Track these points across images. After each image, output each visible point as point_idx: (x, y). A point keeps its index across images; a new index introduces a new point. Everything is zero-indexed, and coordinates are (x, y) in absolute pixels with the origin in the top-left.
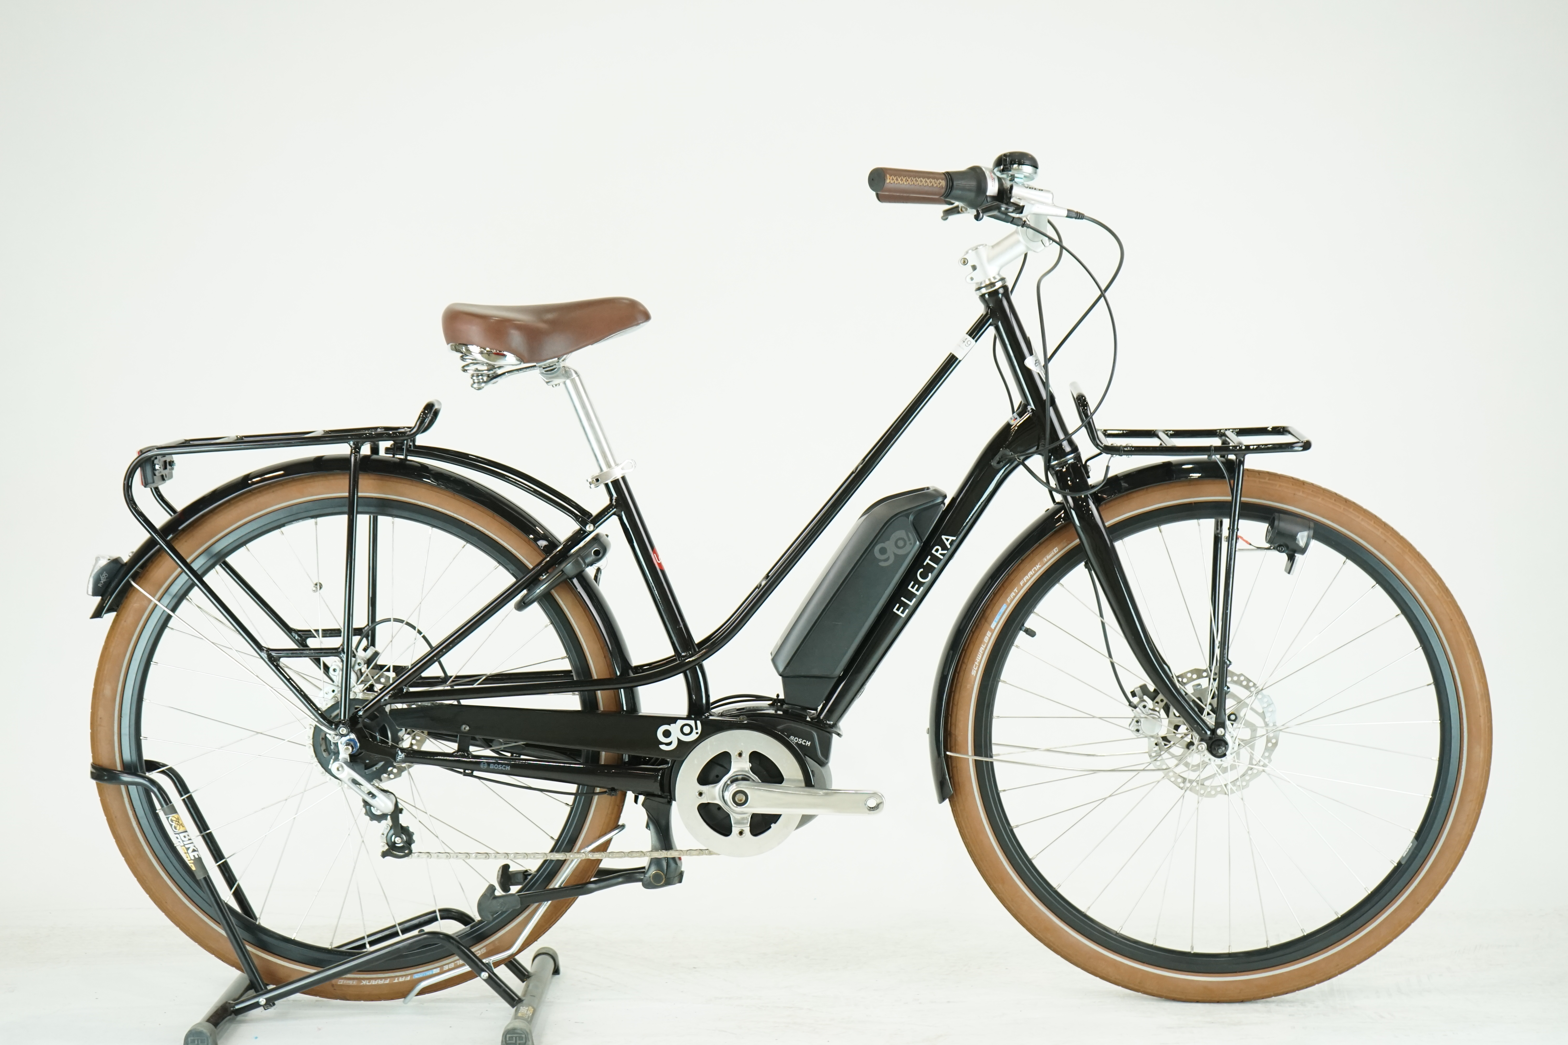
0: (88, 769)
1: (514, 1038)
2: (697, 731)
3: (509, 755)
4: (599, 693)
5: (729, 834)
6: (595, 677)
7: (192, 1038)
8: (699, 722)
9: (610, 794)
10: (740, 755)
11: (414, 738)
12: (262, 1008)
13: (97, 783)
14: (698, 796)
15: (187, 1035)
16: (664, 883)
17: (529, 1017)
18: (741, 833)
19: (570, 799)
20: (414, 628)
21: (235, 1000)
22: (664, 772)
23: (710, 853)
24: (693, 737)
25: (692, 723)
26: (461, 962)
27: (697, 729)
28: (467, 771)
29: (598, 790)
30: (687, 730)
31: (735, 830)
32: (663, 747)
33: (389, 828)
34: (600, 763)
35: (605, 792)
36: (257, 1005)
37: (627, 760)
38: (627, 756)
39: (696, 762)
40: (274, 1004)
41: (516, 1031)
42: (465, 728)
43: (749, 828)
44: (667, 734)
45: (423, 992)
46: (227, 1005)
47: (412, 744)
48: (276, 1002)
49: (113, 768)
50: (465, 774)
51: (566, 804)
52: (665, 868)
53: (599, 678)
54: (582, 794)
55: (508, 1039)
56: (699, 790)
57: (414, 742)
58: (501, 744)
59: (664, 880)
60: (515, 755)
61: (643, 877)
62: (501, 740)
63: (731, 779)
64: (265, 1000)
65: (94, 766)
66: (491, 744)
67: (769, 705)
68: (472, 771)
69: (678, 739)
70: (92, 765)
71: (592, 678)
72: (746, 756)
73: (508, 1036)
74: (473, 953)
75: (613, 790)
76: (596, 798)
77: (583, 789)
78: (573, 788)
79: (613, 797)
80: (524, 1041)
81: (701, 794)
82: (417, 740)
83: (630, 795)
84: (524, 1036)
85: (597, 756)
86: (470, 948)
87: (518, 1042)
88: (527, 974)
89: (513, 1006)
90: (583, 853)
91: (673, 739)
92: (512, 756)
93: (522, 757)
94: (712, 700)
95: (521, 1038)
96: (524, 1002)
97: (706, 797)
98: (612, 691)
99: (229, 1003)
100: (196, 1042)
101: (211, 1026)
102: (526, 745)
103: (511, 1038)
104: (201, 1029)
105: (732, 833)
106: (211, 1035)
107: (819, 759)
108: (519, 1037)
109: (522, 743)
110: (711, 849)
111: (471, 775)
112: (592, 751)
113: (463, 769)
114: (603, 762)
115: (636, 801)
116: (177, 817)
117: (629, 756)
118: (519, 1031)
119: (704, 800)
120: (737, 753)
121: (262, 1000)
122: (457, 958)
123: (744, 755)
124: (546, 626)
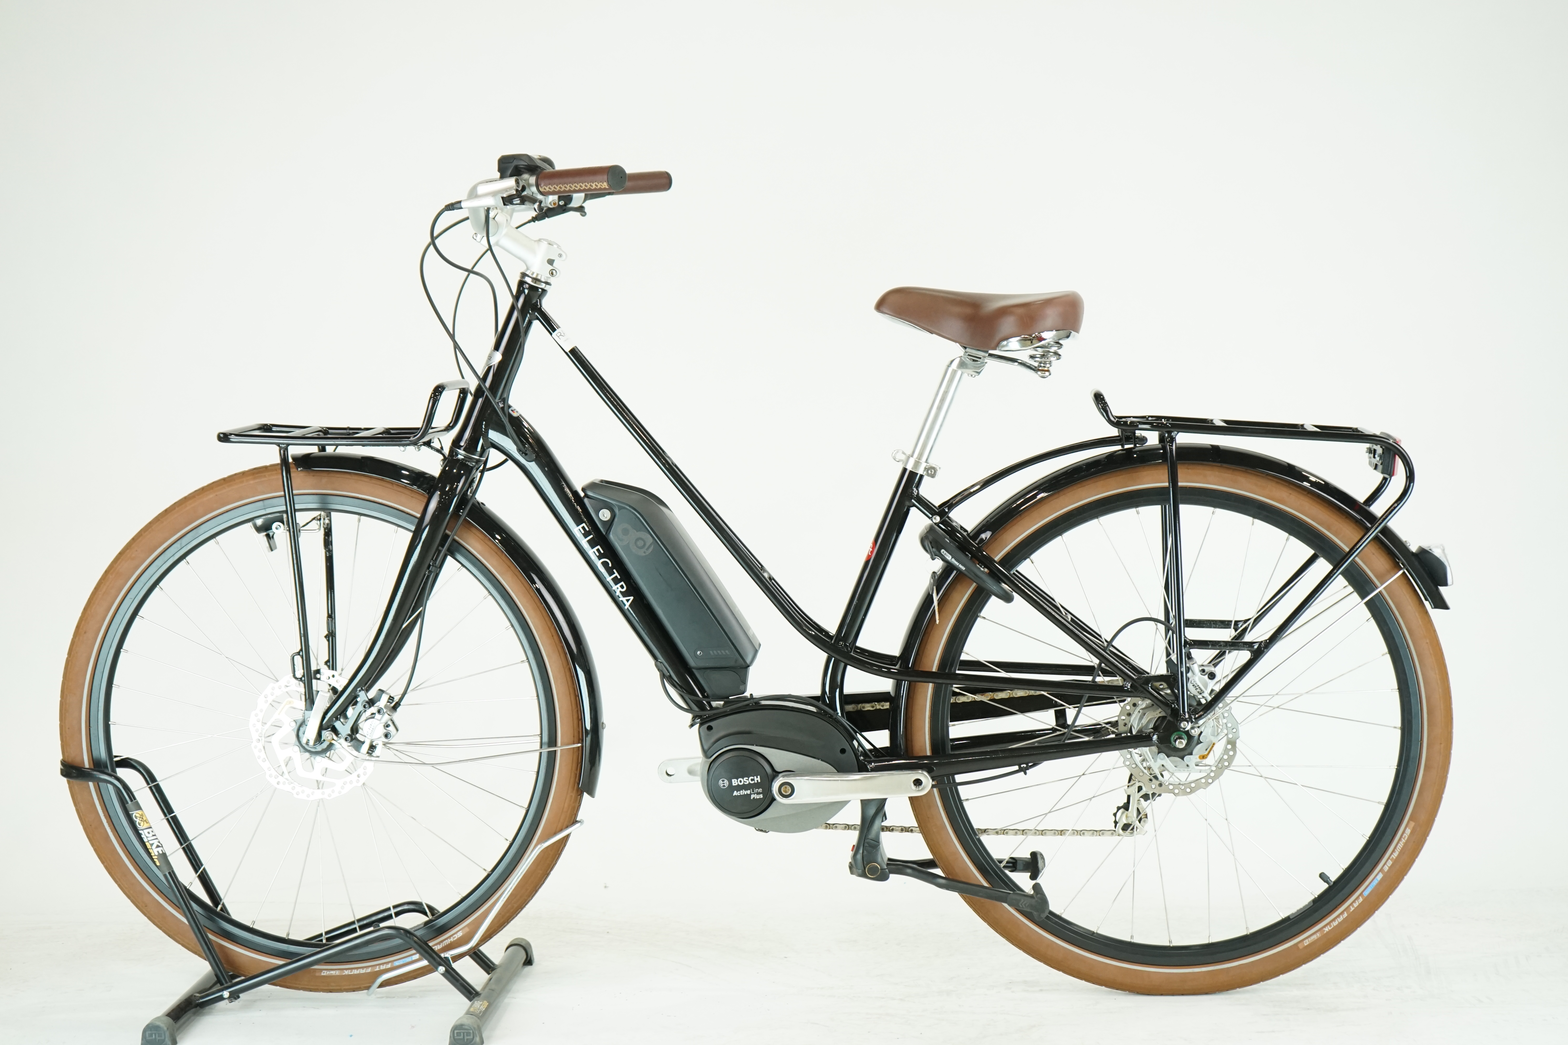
0: (59, 766)
1: (462, 1034)
7: (150, 1032)
12: (227, 1001)
13: (67, 781)
15: (144, 1029)
17: (480, 1012)
21: (200, 992)
26: (417, 956)
36: (221, 998)
40: (239, 997)
41: (463, 1027)
45: (384, 984)
46: (193, 998)
48: (241, 995)
49: (82, 766)
55: (456, 1035)
64: (228, 994)
65: (64, 763)
70: (61, 762)
73: (456, 1031)
74: (430, 948)
80: (472, 1037)
84: (471, 1032)
86: (428, 942)
87: (466, 1038)
89: (470, 1000)
95: (468, 1034)
96: (482, 996)
99: (195, 996)
100: (154, 1037)
101: (169, 1020)
103: (459, 1034)
104: (158, 1023)
106: (168, 1029)
108: (467, 1033)
116: (141, 814)
118: (466, 1027)
121: (226, 994)
122: (414, 951)
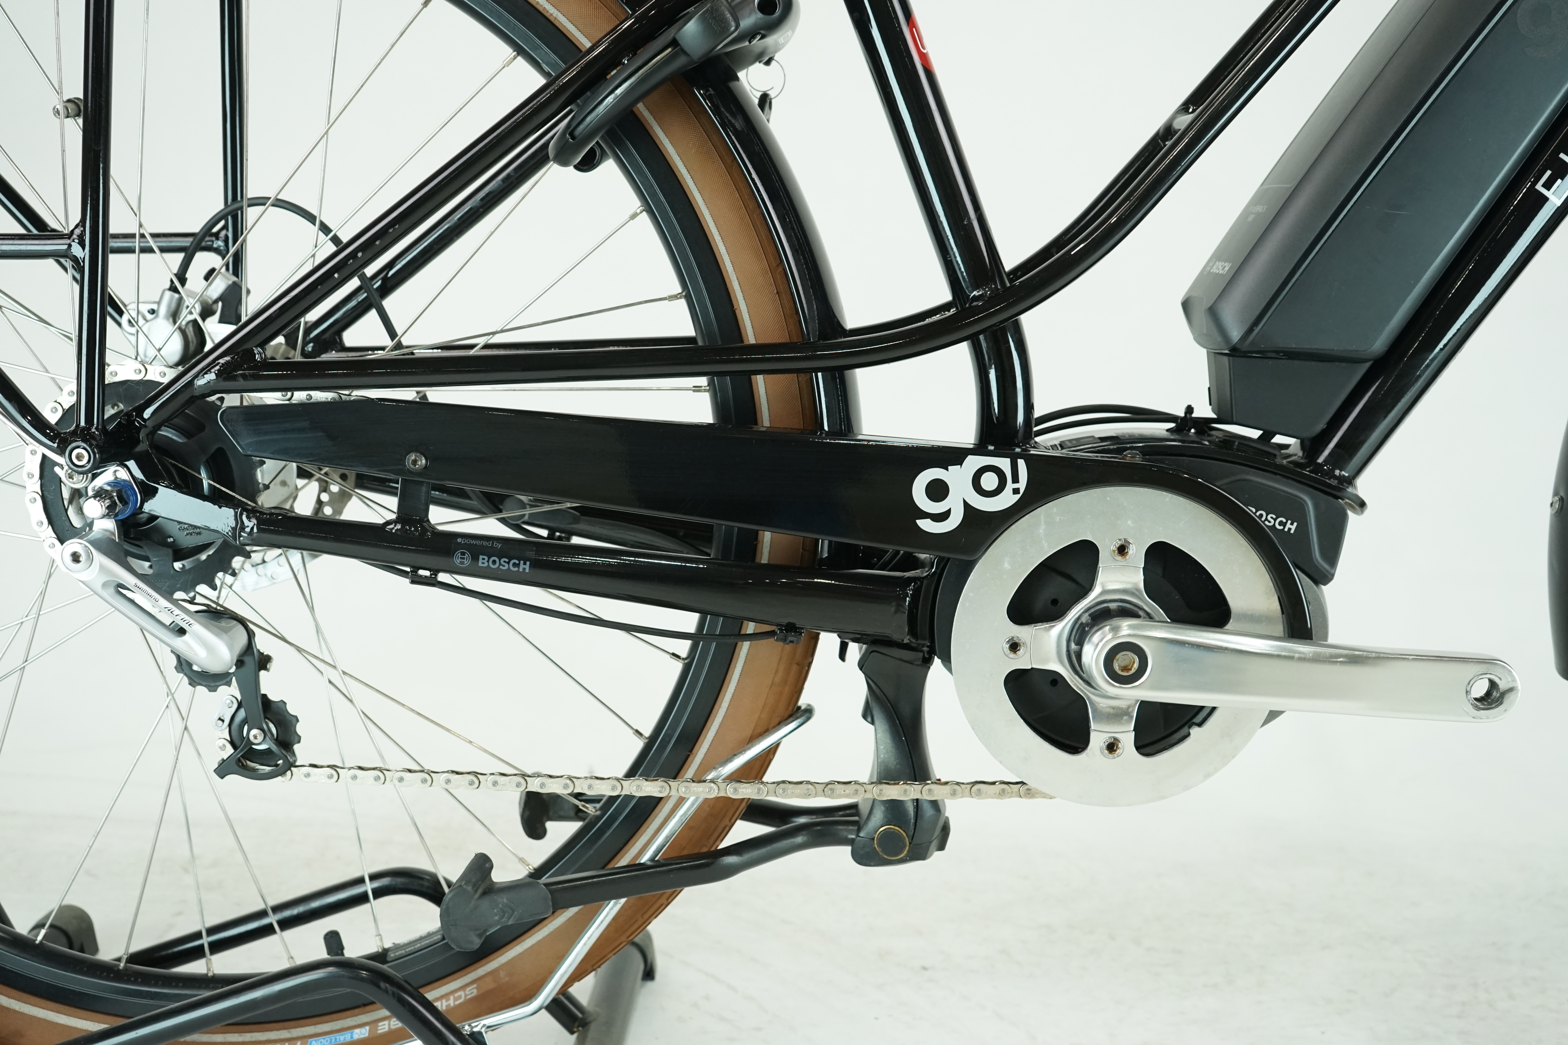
2: (1016, 486)
3: (544, 533)
4: (760, 381)
5: (1083, 746)
6: (751, 339)
8: (1021, 463)
9: (784, 640)
10: (1122, 550)
11: (324, 488)
14: (1007, 651)
16: (907, 855)
18: (1112, 747)
19: (683, 647)
20: (310, 218)
22: (920, 588)
23: (1030, 793)
24: (1006, 500)
25: (1004, 464)
27: (1015, 479)
28: (422, 572)
29: (750, 628)
30: (989, 481)
31: (1098, 738)
32: (926, 525)
33: (235, 705)
34: (757, 560)
35: (771, 634)
37: (825, 555)
38: (826, 542)
39: (1007, 566)
42: (415, 462)
43: (1132, 735)
44: (938, 491)
47: (320, 503)
50: (417, 580)
51: (674, 654)
52: (912, 821)
53: (760, 342)
54: (711, 636)
56: (1010, 635)
57: (325, 497)
58: (523, 505)
59: (907, 848)
60: (558, 534)
61: (853, 837)
62: (523, 498)
63: (1093, 610)
66: (501, 507)
67: (1168, 430)
68: (435, 572)
69: (966, 504)
71: (743, 342)
72: (1137, 554)
75: (790, 629)
76: (745, 647)
77: (713, 625)
78: (688, 621)
79: (788, 647)
81: (1014, 647)
82: (331, 494)
83: (828, 642)
85: (751, 543)
88: (580, 1015)
90: (712, 781)
91: (954, 504)
92: (551, 536)
93: (576, 540)
94: (1038, 413)
97: (1028, 655)
98: (793, 377)
102: (584, 511)
105: (1089, 747)
107: (1316, 568)
109: (569, 505)
110: (1032, 783)
111: (432, 582)
112: (739, 529)
113: (411, 567)
114: (765, 560)
115: (842, 656)
117: (830, 542)
119: (1022, 662)
120: (1114, 547)
123: (1132, 550)
124: (634, 216)
